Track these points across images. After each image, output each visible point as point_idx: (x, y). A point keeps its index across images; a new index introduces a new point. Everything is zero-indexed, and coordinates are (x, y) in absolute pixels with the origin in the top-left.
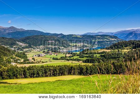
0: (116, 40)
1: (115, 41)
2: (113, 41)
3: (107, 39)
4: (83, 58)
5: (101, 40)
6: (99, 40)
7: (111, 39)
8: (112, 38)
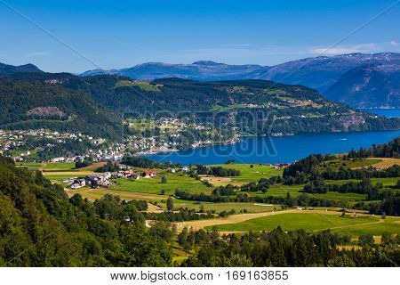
0: (315, 106)
1: (314, 111)
2: (305, 111)
3: (276, 101)
4: (325, 192)
5: (251, 106)
6: (243, 105)
7: (291, 101)
8: (299, 98)
